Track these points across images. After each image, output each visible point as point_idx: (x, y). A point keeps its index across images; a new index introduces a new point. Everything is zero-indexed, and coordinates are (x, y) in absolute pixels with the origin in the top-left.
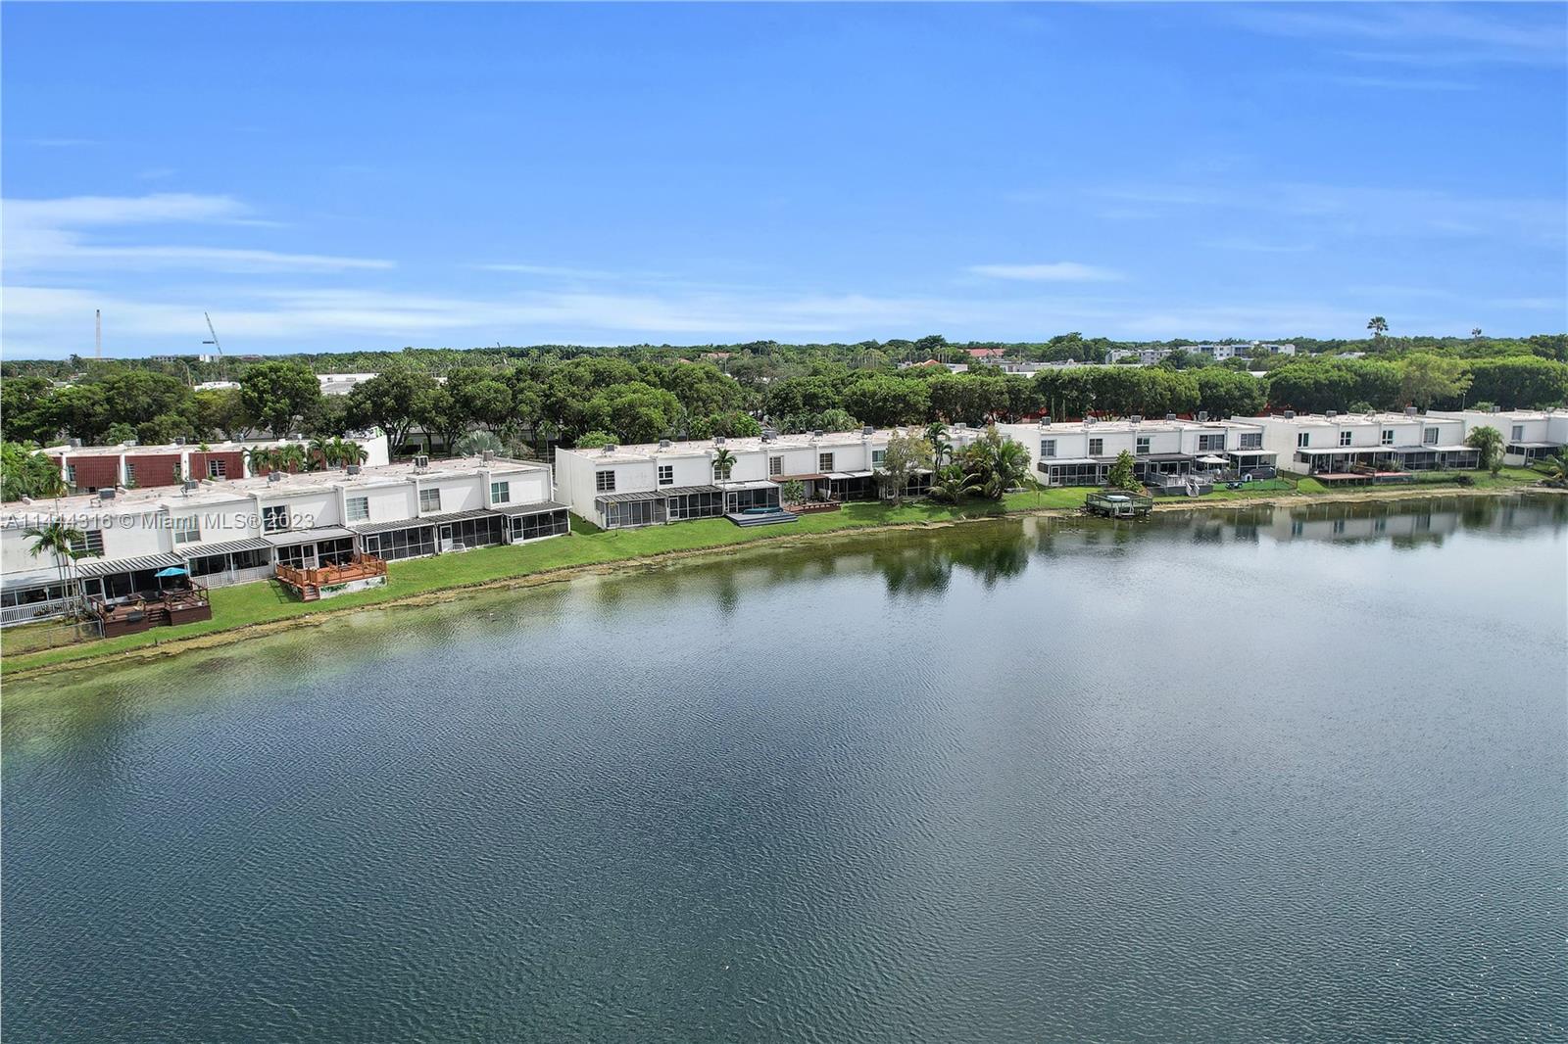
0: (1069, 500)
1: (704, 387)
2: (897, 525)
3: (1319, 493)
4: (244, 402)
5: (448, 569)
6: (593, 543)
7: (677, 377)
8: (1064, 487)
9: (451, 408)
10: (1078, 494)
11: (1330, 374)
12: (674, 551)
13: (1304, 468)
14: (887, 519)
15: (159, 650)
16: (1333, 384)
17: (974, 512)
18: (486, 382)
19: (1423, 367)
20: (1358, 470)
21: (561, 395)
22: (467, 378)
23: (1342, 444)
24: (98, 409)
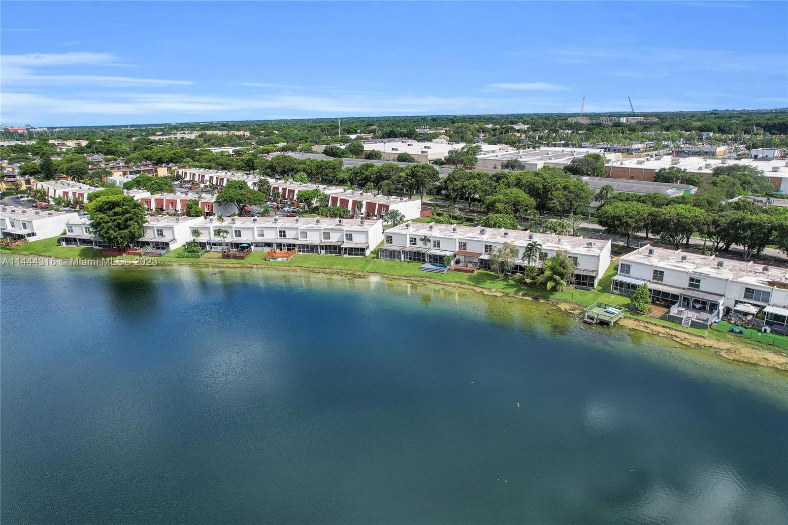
2: (480, 288)
5: (311, 260)
6: (364, 262)
14: (481, 284)
15: (224, 265)
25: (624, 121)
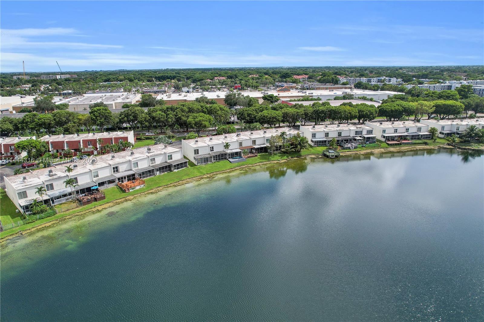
0: (319, 151)
1: (219, 112)
2: (273, 161)
3: (386, 148)
4: (92, 119)
5: (159, 181)
6: (194, 170)
7: (212, 109)
8: (318, 146)
9: (149, 120)
10: (321, 149)
11: (396, 107)
12: (215, 172)
13: (383, 140)
14: (270, 159)
15: (96, 209)
16: (396, 111)
17: (293, 156)
18: (159, 112)
19: (422, 105)
20: (398, 140)
21: (180, 115)
22: (153, 111)
23: (395, 132)
24: (52, 122)
25: (59, 78)
